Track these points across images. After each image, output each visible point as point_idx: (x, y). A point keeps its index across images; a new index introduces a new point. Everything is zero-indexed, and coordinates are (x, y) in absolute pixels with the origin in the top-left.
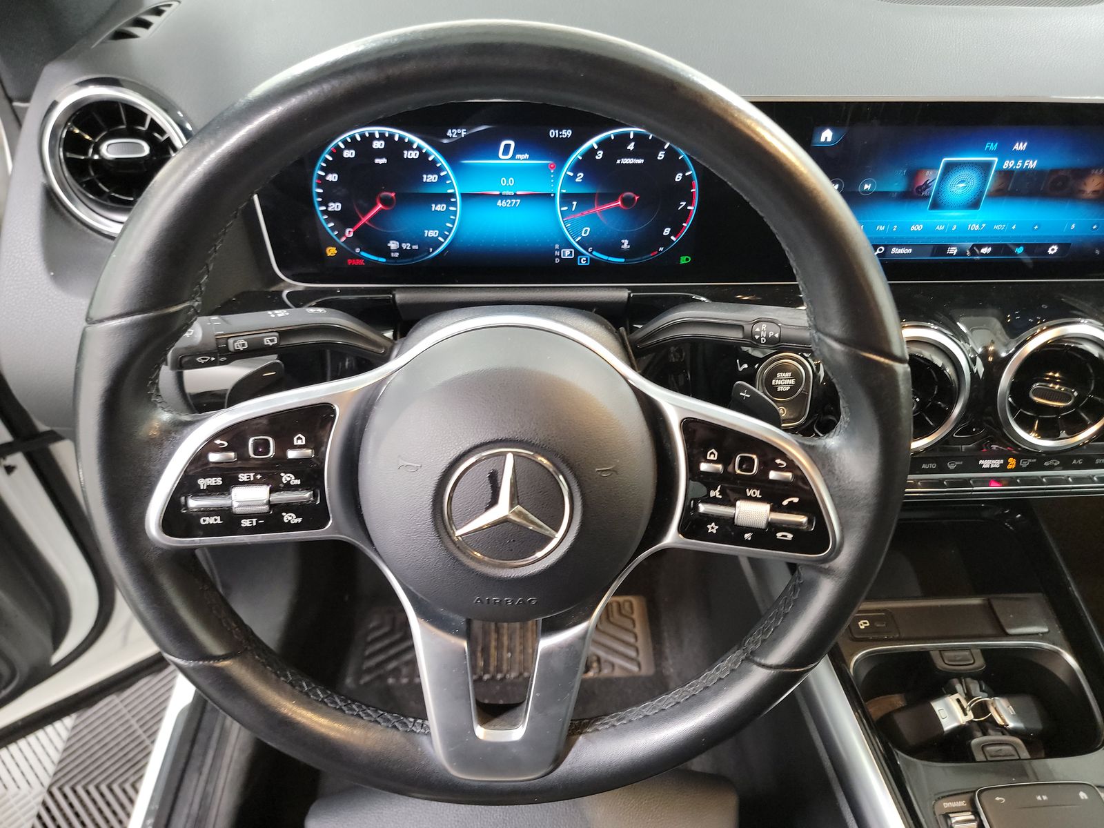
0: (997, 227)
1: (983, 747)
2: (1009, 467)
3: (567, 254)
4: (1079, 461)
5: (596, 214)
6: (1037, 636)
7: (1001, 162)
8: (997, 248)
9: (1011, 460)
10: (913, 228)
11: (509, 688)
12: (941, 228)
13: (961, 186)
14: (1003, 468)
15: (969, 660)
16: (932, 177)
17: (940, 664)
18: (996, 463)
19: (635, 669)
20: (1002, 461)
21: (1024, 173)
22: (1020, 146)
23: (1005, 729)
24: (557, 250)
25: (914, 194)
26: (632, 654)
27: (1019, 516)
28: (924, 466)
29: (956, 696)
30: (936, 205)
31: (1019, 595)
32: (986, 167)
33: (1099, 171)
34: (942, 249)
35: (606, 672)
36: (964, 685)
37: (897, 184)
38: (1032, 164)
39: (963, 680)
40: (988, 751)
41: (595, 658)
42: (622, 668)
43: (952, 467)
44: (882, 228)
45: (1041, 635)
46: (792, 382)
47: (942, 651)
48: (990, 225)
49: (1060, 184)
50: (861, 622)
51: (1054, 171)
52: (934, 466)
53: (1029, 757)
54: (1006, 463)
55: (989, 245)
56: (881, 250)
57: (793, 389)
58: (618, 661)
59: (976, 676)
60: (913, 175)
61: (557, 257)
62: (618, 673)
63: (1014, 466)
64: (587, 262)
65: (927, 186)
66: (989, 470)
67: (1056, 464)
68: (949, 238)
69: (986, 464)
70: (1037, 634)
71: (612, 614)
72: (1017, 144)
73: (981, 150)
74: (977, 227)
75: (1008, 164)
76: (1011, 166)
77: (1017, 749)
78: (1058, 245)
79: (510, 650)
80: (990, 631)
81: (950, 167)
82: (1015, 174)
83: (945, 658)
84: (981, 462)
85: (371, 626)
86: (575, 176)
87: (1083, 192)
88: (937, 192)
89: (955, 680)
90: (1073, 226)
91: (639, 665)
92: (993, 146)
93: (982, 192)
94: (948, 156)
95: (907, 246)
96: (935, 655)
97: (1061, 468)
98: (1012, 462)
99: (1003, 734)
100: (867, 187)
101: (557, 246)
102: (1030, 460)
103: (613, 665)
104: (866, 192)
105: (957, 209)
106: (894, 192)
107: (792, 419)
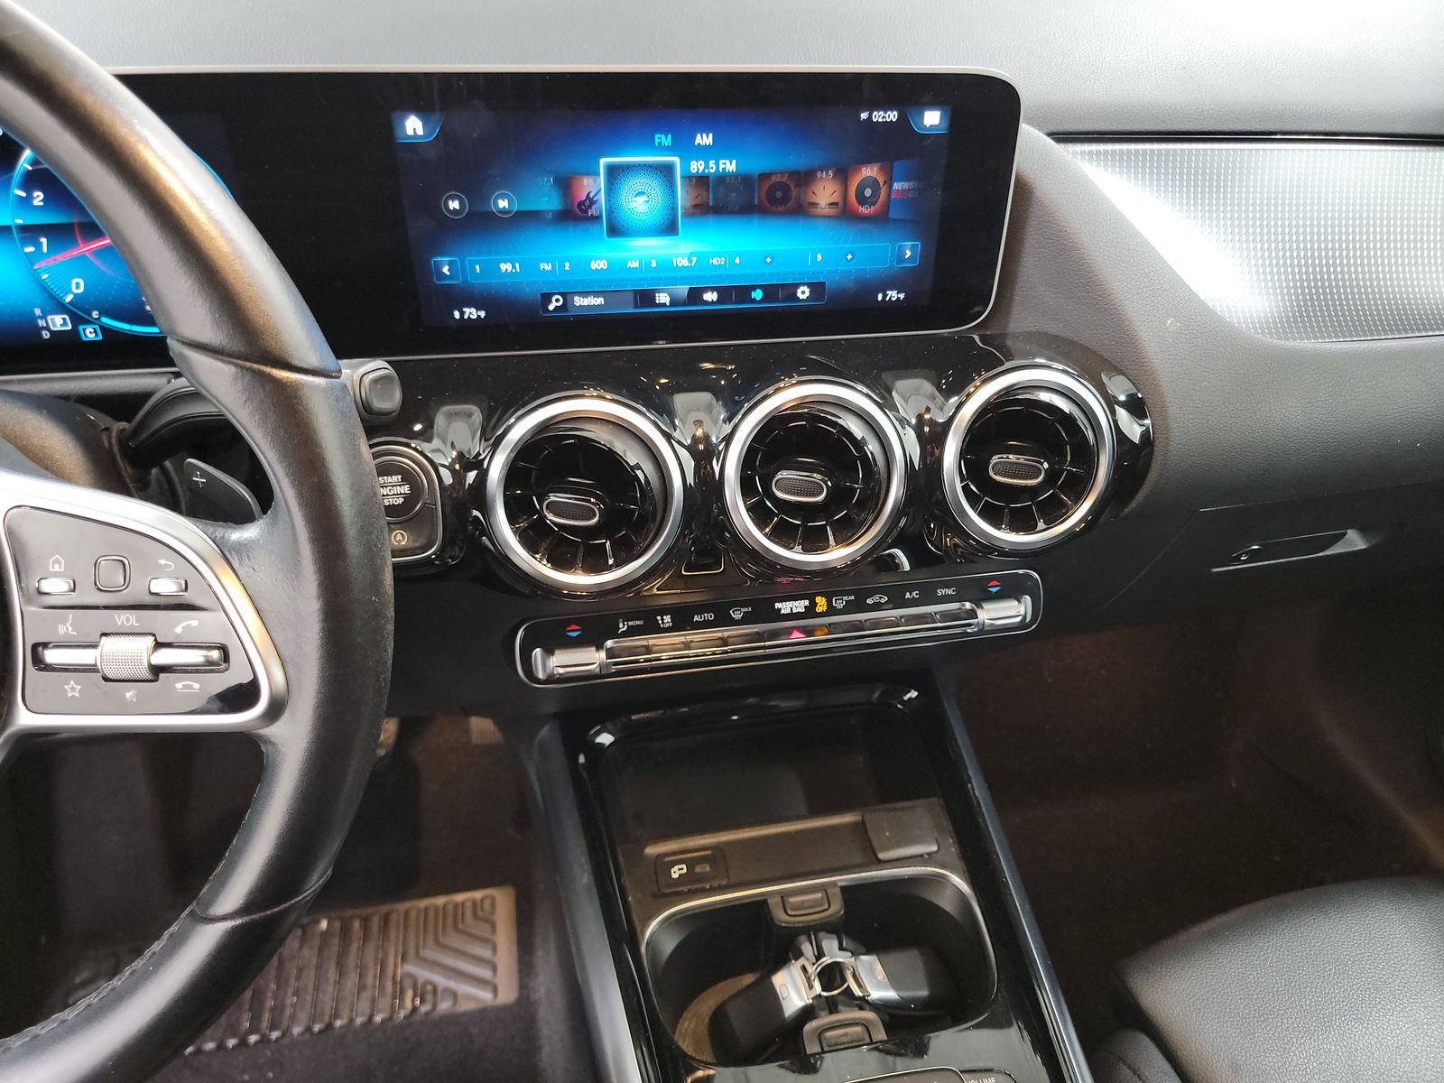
0: (714, 261)
1: (820, 1034)
2: (819, 609)
3: (58, 322)
4: (914, 593)
5: (84, 255)
6: (920, 859)
7: (685, 163)
8: (725, 293)
9: (818, 599)
10: (594, 266)
11: (286, 1052)
12: (636, 265)
13: (641, 201)
14: (810, 612)
15: (822, 905)
16: (594, 186)
17: (780, 917)
18: (800, 606)
19: (486, 996)
20: (807, 603)
21: (722, 179)
22: (705, 139)
23: (867, 1002)
24: (41, 318)
25: (576, 214)
26: (485, 973)
27: (914, 694)
28: (696, 618)
29: (802, 961)
30: (615, 230)
31: (905, 804)
32: (666, 171)
33: (827, 173)
34: (646, 297)
35: (445, 1006)
36: (814, 943)
37: (546, 200)
38: (730, 166)
39: (813, 937)
40: (826, 1039)
41: (429, 988)
42: (470, 998)
43: (737, 616)
44: (548, 267)
45: (926, 856)
46: (406, 489)
47: (783, 896)
48: (703, 258)
49: (779, 194)
50: (676, 868)
51: (764, 176)
52: (710, 616)
53: (886, 1038)
54: (813, 604)
55: (713, 289)
56: (557, 300)
57: (410, 500)
58: (463, 988)
59: (832, 928)
60: (565, 184)
61: (43, 328)
62: (465, 1006)
63: (825, 609)
64: (96, 335)
65: (591, 201)
66: (792, 616)
67: (883, 601)
68: (652, 279)
69: (785, 607)
70: (922, 856)
71: (463, 920)
72: (699, 136)
73: (651, 147)
74: (685, 263)
75: (697, 167)
76: (701, 169)
77: (870, 1029)
78: (809, 285)
79: (296, 993)
80: (858, 858)
81: (614, 172)
82: (711, 180)
83: (787, 906)
84: (778, 605)
85: (78, 980)
86: (30, 198)
87: (814, 205)
88: (610, 211)
89: (803, 938)
90: (819, 256)
91: (495, 990)
92: (665, 140)
93: (674, 209)
94: (606, 156)
95: (596, 294)
96: (774, 902)
97: (891, 606)
98: (821, 603)
99: (861, 1008)
100: (503, 204)
101: (38, 312)
102: (845, 598)
103: (454, 995)
104: (504, 211)
105: (647, 236)
106: (548, 212)
107: (419, 548)
